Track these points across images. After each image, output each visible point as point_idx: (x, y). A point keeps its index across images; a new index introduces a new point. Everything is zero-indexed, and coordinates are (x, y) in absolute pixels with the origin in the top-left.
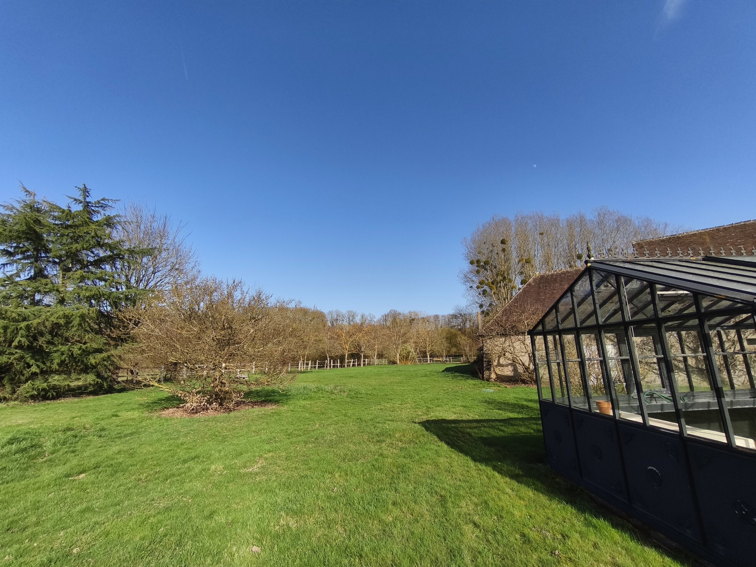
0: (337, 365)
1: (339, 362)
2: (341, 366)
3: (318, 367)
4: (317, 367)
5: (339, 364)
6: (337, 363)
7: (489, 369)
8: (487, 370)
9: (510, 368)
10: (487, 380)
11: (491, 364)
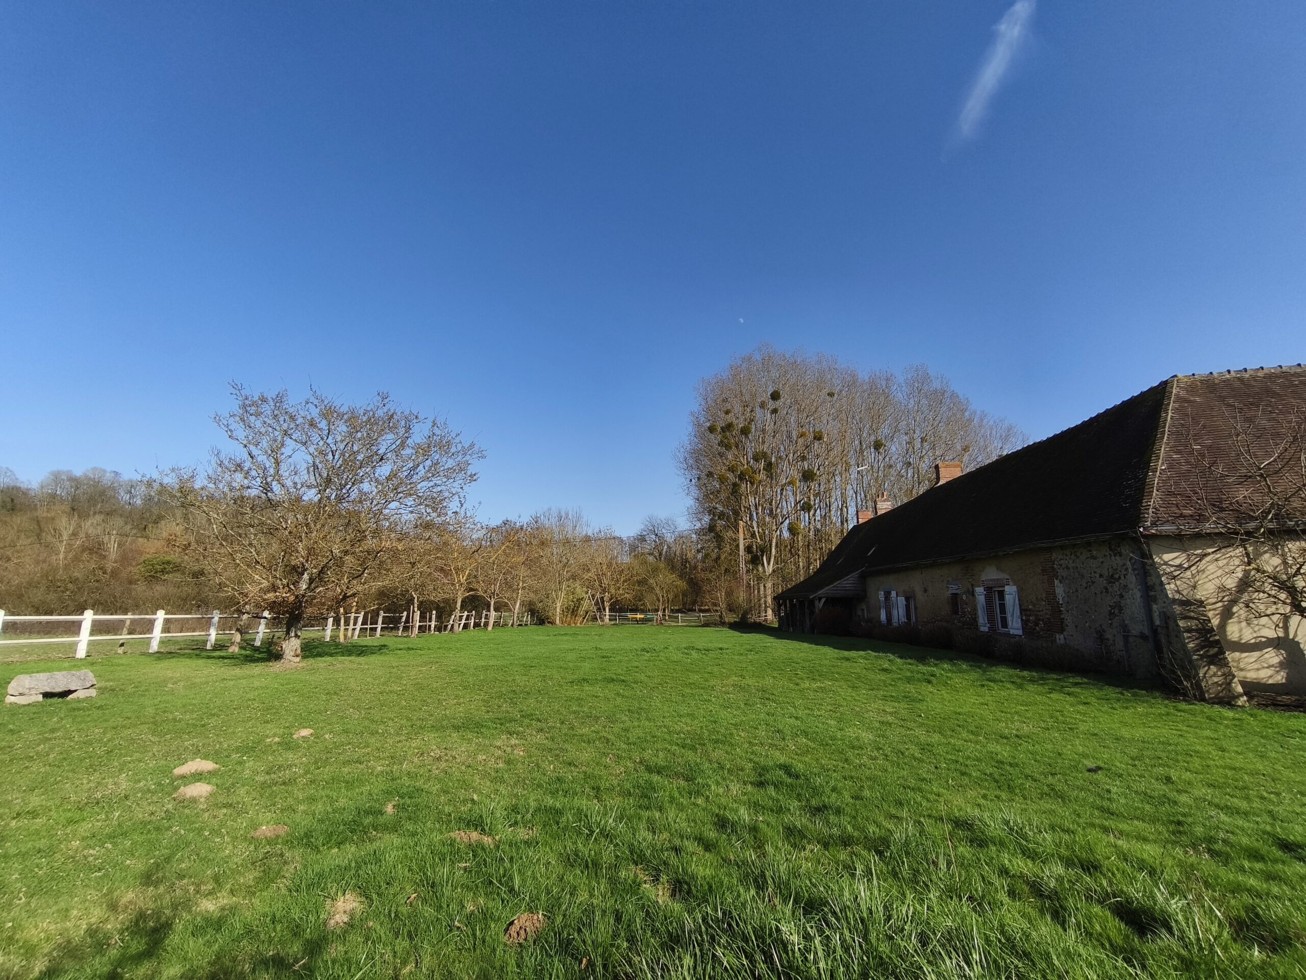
0: (430, 626)
1: (434, 616)
2: (439, 629)
3: (382, 628)
4: (379, 630)
5: (433, 624)
6: (430, 621)
7: (1218, 659)
8: (1211, 663)
9: (1273, 657)
10: (1227, 700)
11: (1218, 642)
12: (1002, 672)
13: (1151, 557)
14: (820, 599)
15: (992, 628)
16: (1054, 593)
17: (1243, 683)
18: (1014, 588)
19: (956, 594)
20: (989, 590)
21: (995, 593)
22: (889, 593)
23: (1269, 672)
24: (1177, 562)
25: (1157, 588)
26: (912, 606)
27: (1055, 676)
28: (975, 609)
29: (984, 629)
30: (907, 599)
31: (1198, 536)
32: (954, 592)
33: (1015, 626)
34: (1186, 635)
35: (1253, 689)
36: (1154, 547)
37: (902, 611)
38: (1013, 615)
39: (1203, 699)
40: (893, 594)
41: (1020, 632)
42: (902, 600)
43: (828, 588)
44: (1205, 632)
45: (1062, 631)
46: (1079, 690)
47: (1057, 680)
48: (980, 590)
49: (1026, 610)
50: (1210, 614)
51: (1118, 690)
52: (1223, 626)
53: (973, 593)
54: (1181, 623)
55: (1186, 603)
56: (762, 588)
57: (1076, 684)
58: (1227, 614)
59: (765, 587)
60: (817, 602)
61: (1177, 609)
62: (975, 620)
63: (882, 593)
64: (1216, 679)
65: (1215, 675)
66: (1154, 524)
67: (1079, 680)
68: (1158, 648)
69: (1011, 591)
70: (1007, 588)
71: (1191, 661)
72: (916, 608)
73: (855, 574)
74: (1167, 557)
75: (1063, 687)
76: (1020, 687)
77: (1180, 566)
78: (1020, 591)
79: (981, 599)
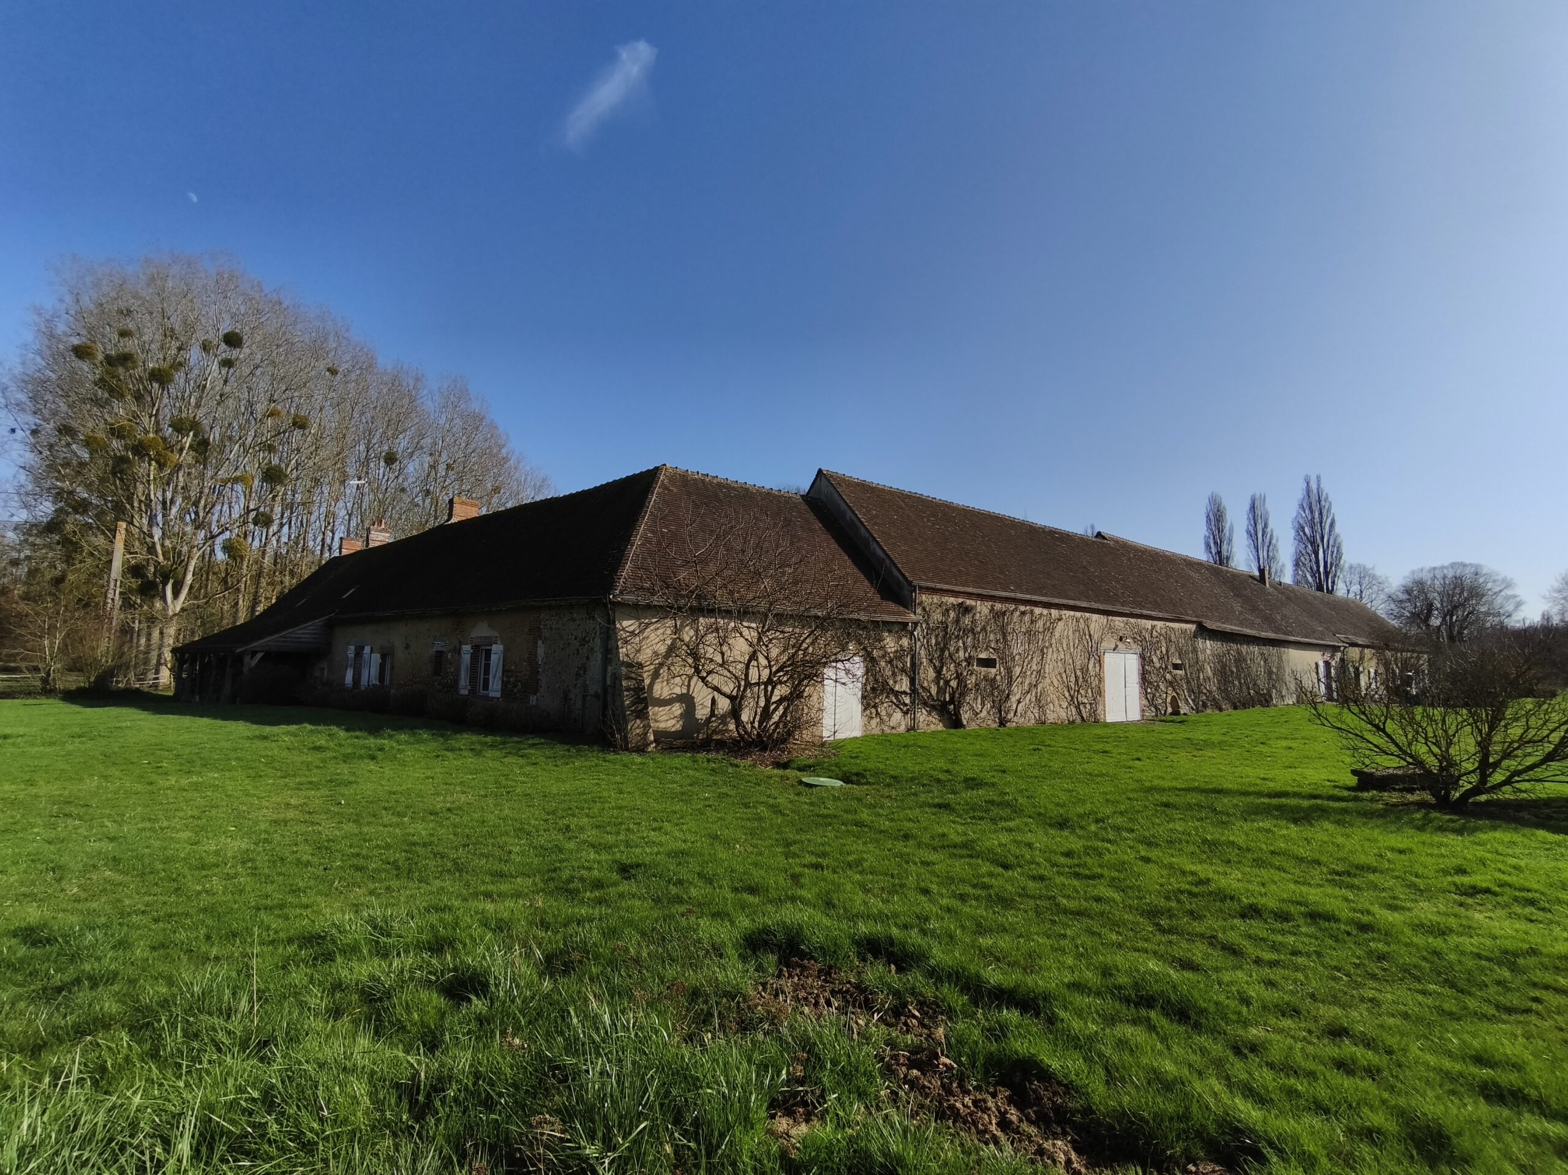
7: (642, 714)
8: (637, 717)
9: (677, 709)
10: (641, 749)
11: (645, 698)
12: (465, 739)
13: (614, 623)
14: (254, 653)
15: (473, 691)
16: (536, 655)
17: (655, 733)
18: (501, 647)
19: (442, 652)
20: (476, 648)
21: (481, 652)
22: (363, 648)
23: (673, 722)
24: (631, 629)
25: (614, 652)
26: (388, 667)
27: (516, 739)
28: (458, 670)
29: (464, 692)
30: (384, 657)
31: (649, 607)
32: (440, 649)
33: (495, 689)
34: (626, 693)
35: (661, 735)
36: (618, 615)
37: (374, 671)
38: (494, 676)
39: (627, 749)
40: (367, 649)
41: (498, 695)
42: (376, 658)
43: (270, 638)
44: (639, 689)
45: (535, 692)
46: (532, 751)
47: (517, 742)
48: (466, 648)
49: (508, 671)
50: (645, 675)
51: (567, 747)
52: (651, 685)
53: (458, 652)
54: (624, 683)
55: (629, 665)
56: (156, 634)
57: (533, 746)
58: (656, 675)
59: (161, 633)
60: (247, 659)
61: (624, 670)
62: (456, 681)
63: (353, 647)
64: (638, 731)
65: (638, 727)
66: (621, 592)
67: (537, 741)
68: (605, 706)
69: (497, 649)
70: (494, 647)
71: (624, 716)
72: (392, 668)
73: (318, 622)
74: (625, 623)
75: (520, 749)
76: (478, 753)
77: (632, 632)
78: (506, 650)
79: (466, 658)
